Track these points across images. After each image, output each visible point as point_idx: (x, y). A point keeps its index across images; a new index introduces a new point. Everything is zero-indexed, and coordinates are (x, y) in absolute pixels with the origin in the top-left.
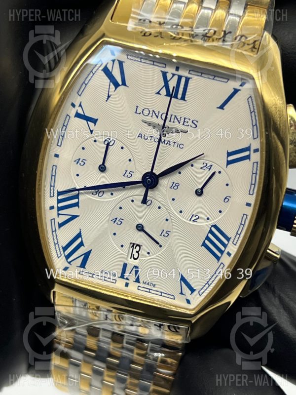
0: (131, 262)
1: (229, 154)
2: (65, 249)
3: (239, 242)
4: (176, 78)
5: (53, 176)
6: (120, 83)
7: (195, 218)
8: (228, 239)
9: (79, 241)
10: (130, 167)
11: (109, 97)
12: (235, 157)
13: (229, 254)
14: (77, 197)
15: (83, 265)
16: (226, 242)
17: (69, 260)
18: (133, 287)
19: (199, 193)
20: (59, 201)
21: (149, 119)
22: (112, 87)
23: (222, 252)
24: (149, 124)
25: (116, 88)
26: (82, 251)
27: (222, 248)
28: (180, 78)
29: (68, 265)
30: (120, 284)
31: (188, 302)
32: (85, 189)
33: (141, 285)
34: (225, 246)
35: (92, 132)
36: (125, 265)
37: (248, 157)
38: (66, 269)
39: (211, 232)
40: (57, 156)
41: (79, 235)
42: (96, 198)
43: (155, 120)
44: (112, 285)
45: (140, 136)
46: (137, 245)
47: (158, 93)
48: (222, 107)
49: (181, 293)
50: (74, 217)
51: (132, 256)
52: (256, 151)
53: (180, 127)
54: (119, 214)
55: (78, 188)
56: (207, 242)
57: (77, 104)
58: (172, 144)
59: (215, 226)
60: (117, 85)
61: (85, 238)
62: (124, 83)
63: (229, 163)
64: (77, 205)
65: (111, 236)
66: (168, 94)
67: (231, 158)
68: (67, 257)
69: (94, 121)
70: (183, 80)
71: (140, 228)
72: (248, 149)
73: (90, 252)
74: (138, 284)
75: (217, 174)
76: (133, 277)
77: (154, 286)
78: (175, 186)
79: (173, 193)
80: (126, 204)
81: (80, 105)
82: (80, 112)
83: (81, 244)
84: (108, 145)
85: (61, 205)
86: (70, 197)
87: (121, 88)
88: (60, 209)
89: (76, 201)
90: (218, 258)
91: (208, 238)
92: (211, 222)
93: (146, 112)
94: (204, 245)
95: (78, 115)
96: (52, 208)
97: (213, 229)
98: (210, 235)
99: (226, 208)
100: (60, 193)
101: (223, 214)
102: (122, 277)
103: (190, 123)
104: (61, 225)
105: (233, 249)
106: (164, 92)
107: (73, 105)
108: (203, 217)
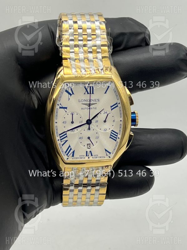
0: (88, 150)
1: (111, 107)
2: (66, 152)
3: (121, 133)
4: (89, 87)
5: (57, 129)
6: (72, 93)
7: (105, 130)
8: (117, 133)
9: (70, 148)
10: (81, 120)
11: (69, 99)
12: (114, 107)
13: (119, 138)
14: (66, 134)
15: (73, 156)
16: (116, 134)
17: (68, 155)
18: (91, 158)
19: (105, 121)
20: (60, 137)
21: (84, 103)
22: (70, 95)
23: (116, 138)
24: (84, 104)
25: (71, 96)
26: (72, 151)
27: (116, 137)
28: (90, 87)
29: (68, 157)
30: (87, 158)
31: (110, 157)
32: (68, 131)
33: (93, 156)
34: (117, 136)
35: (66, 112)
36: (87, 152)
37: (117, 106)
38: (68, 159)
39: (111, 133)
40: (56, 123)
41: (70, 146)
42: (72, 133)
43: (85, 102)
44: (84, 159)
45: (82, 109)
46: (89, 144)
47: (85, 94)
48: (105, 93)
49: (107, 155)
50: (66, 141)
51: (88, 148)
52: (119, 103)
53: (94, 102)
54: (81, 136)
55: (66, 131)
56: (111, 136)
57: (59, 104)
58: (93, 108)
59: (112, 131)
60: (71, 95)
61: (72, 147)
62: (73, 94)
63: (112, 109)
64: (66, 137)
65: (80, 143)
66: (88, 93)
67: (112, 108)
68: (67, 155)
69: (66, 108)
70: (92, 88)
71: (89, 138)
72: (117, 104)
73: (74, 151)
74: (92, 156)
75: (109, 114)
76: (90, 155)
77: (98, 155)
78: (97, 121)
79: (97, 124)
80: (83, 132)
81: (60, 104)
82: (61, 106)
83: (71, 149)
84: (72, 114)
85: (61, 138)
86: (64, 135)
87: (73, 95)
88: (61, 140)
89: (66, 136)
90: (116, 140)
91: (111, 135)
92: (111, 130)
93: (82, 101)
94: (110, 137)
95: (60, 108)
96: (58, 140)
97: (112, 132)
98: (112, 134)
99: (114, 124)
100: (60, 135)
101: (114, 126)
102: (87, 156)
103: (97, 100)
104: (63, 145)
105: (119, 136)
106: (86, 93)
107: (58, 105)
108: (108, 129)
